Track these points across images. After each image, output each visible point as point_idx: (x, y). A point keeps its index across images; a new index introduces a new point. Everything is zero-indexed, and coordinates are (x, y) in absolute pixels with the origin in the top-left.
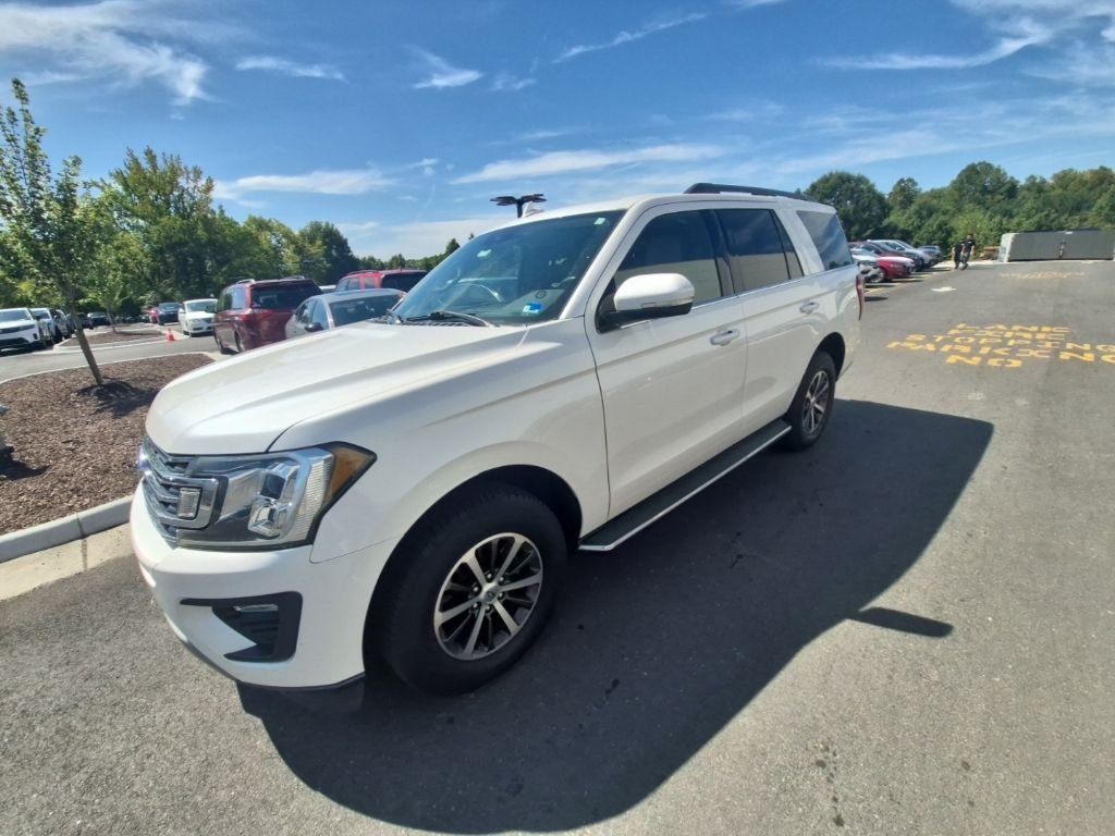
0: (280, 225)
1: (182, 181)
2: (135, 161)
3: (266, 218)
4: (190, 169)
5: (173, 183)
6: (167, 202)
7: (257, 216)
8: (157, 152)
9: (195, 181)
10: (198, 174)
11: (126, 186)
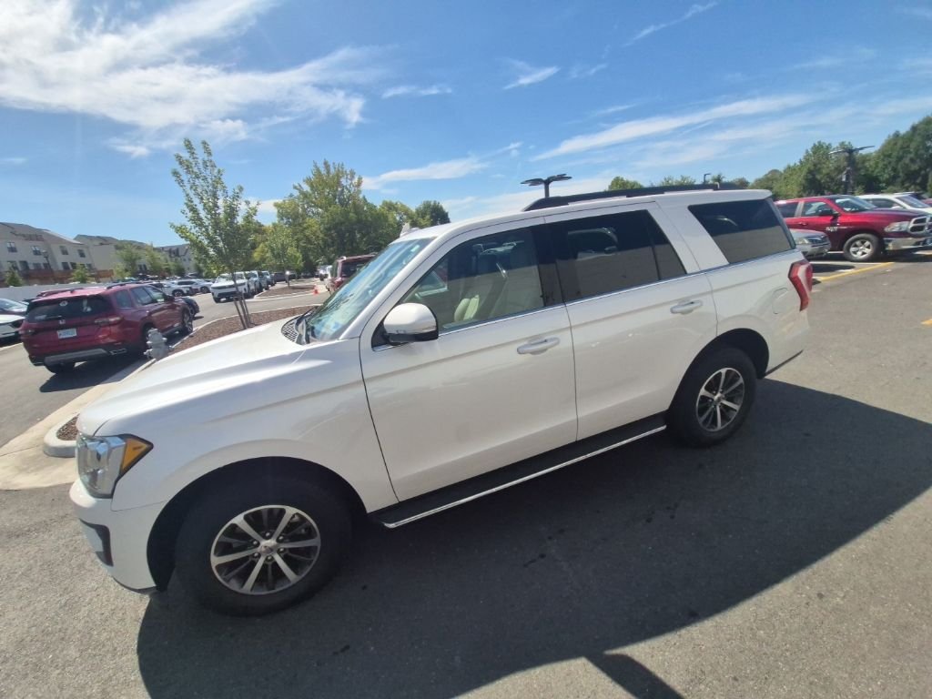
0: (403, 206)
1: (343, 181)
2: (318, 170)
3: (394, 201)
4: (348, 172)
5: (339, 183)
6: (335, 197)
7: (388, 201)
8: (330, 163)
9: (351, 180)
10: (353, 174)
11: (312, 186)
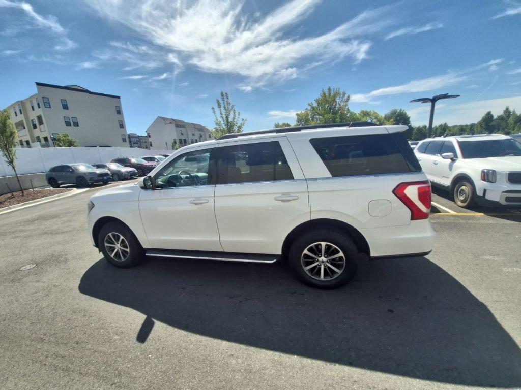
0: (375, 113)
1: (338, 100)
2: (324, 94)
3: (369, 110)
4: (341, 93)
5: (334, 100)
6: (330, 109)
7: (365, 110)
8: (332, 89)
9: (342, 98)
10: (344, 94)
11: (319, 104)
